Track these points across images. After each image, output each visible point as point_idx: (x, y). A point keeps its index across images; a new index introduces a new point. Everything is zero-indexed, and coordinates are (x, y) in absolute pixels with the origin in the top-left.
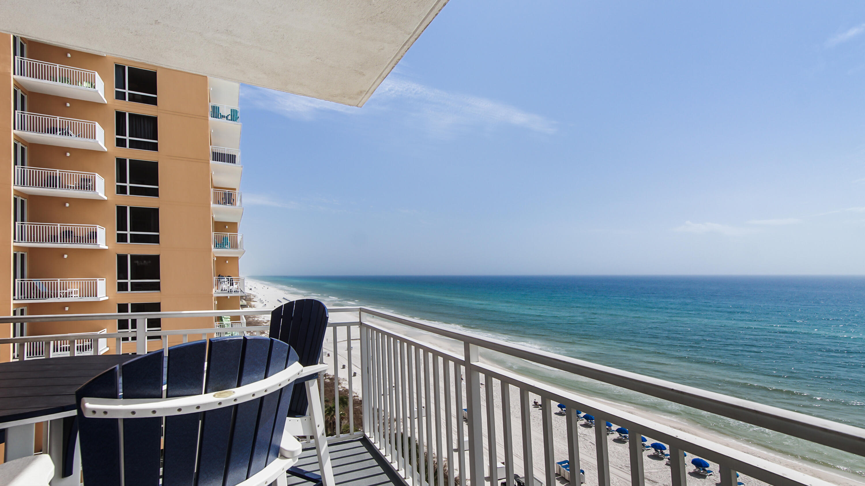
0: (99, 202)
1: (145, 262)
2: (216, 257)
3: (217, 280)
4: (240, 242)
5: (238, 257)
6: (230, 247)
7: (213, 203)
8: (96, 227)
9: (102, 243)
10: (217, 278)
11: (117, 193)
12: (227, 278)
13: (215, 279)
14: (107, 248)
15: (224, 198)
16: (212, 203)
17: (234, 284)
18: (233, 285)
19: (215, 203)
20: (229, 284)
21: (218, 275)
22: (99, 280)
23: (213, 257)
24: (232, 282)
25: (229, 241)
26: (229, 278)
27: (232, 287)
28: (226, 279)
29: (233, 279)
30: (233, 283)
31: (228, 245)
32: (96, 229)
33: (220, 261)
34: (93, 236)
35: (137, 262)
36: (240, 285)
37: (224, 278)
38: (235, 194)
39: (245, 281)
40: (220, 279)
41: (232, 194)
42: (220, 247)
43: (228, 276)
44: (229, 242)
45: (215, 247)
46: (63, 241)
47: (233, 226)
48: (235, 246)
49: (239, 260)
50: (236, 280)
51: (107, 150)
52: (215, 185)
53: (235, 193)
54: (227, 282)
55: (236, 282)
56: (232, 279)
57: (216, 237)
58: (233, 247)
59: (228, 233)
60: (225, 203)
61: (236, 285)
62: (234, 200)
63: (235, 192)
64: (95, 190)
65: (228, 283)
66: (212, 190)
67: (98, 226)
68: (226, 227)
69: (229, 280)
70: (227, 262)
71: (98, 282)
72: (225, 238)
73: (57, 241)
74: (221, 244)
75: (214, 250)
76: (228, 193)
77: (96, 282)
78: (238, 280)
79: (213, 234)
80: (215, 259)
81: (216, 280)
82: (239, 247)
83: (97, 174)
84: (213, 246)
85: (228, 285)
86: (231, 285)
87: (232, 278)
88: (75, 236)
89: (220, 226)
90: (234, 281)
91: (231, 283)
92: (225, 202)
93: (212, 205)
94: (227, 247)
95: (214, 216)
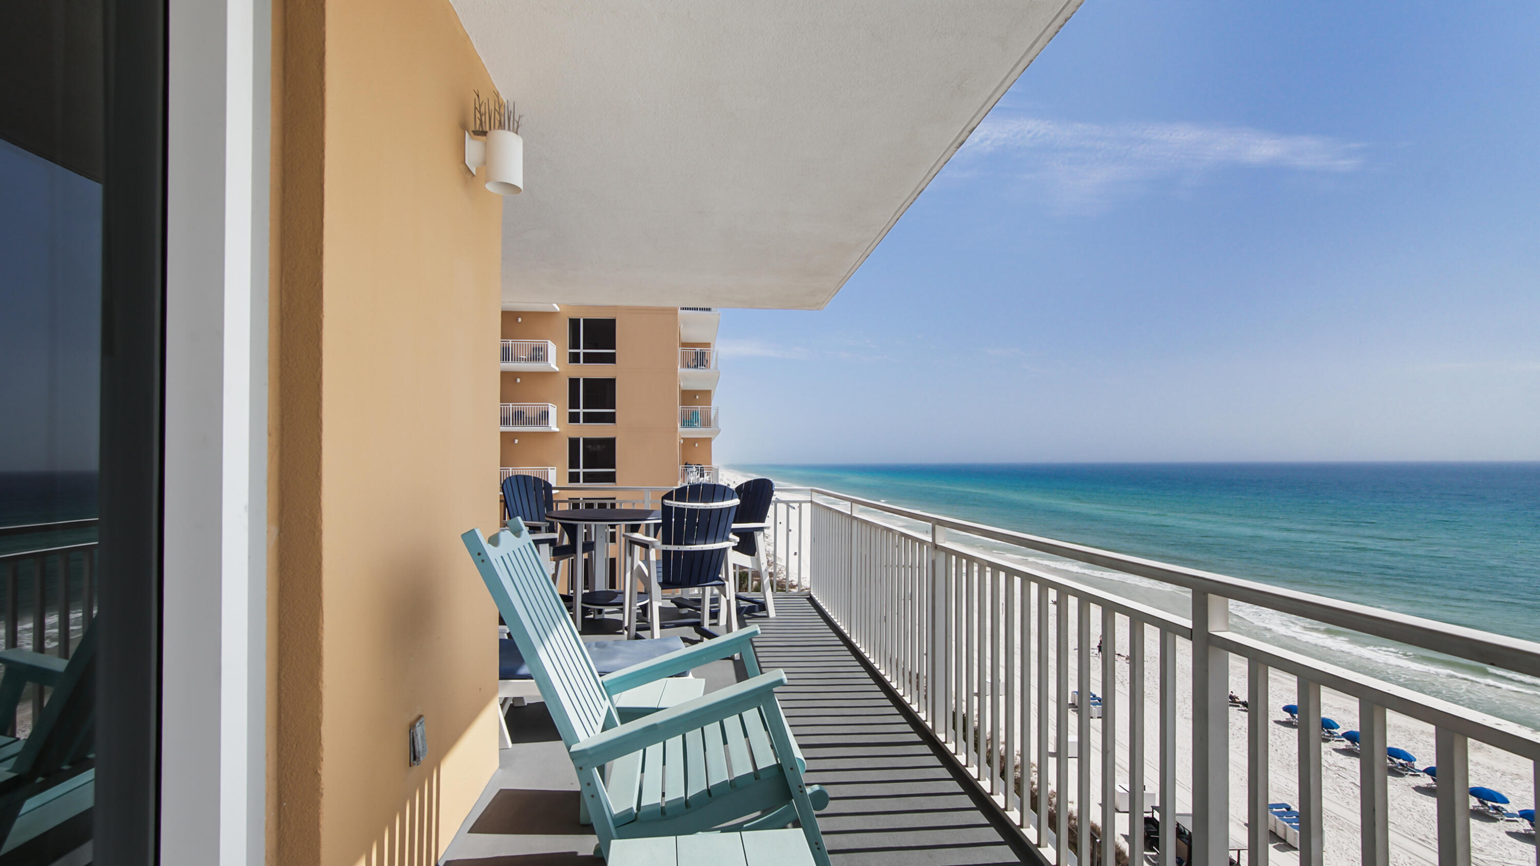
0: (552, 374)
1: (598, 447)
2: (682, 438)
3: (684, 470)
4: (715, 418)
5: (711, 438)
6: (701, 426)
7: (681, 367)
8: (548, 405)
9: (553, 425)
10: (683, 467)
11: (570, 362)
12: (696, 467)
13: (681, 467)
14: (558, 430)
15: (695, 359)
16: (679, 367)
17: (705, 475)
18: (703, 477)
19: (683, 367)
20: (699, 475)
21: (685, 463)
22: (551, 469)
23: (679, 439)
24: (702, 472)
25: (701, 417)
26: (698, 467)
27: (702, 478)
28: (694, 468)
29: (704, 469)
30: (703, 474)
31: (698, 421)
32: (548, 408)
33: (688, 443)
34: (545, 416)
35: (590, 447)
36: (712, 477)
37: (693, 467)
38: (710, 353)
39: (720, 473)
40: (687, 468)
41: (705, 352)
42: (689, 425)
43: (697, 465)
44: (699, 418)
45: (681, 425)
46: (514, 424)
47: (706, 395)
48: (707, 423)
49: (712, 442)
50: (708, 470)
51: (560, 310)
52: (684, 340)
53: (708, 351)
54: (696, 473)
55: (708, 472)
56: (702, 469)
57: (683, 413)
58: (705, 425)
59: (699, 407)
60: (696, 367)
61: (708, 477)
62: (707, 361)
63: (710, 350)
64: (547, 361)
65: (698, 473)
66: (680, 349)
67: (550, 404)
68: (696, 397)
69: (698, 470)
70: (697, 445)
71: (550, 471)
72: (695, 413)
73: (509, 424)
74: (688, 422)
75: (680, 429)
76: (700, 352)
77: (547, 472)
78: (710, 470)
79: (679, 408)
80: (682, 442)
81: (682, 470)
82: (713, 424)
83: (549, 341)
84: (679, 425)
85: (697, 477)
86: (701, 477)
87: (703, 467)
88: (526, 418)
89: (689, 397)
90: (705, 471)
91: (701, 474)
92: (696, 364)
93: (680, 370)
94: (697, 424)
95: (682, 385)
